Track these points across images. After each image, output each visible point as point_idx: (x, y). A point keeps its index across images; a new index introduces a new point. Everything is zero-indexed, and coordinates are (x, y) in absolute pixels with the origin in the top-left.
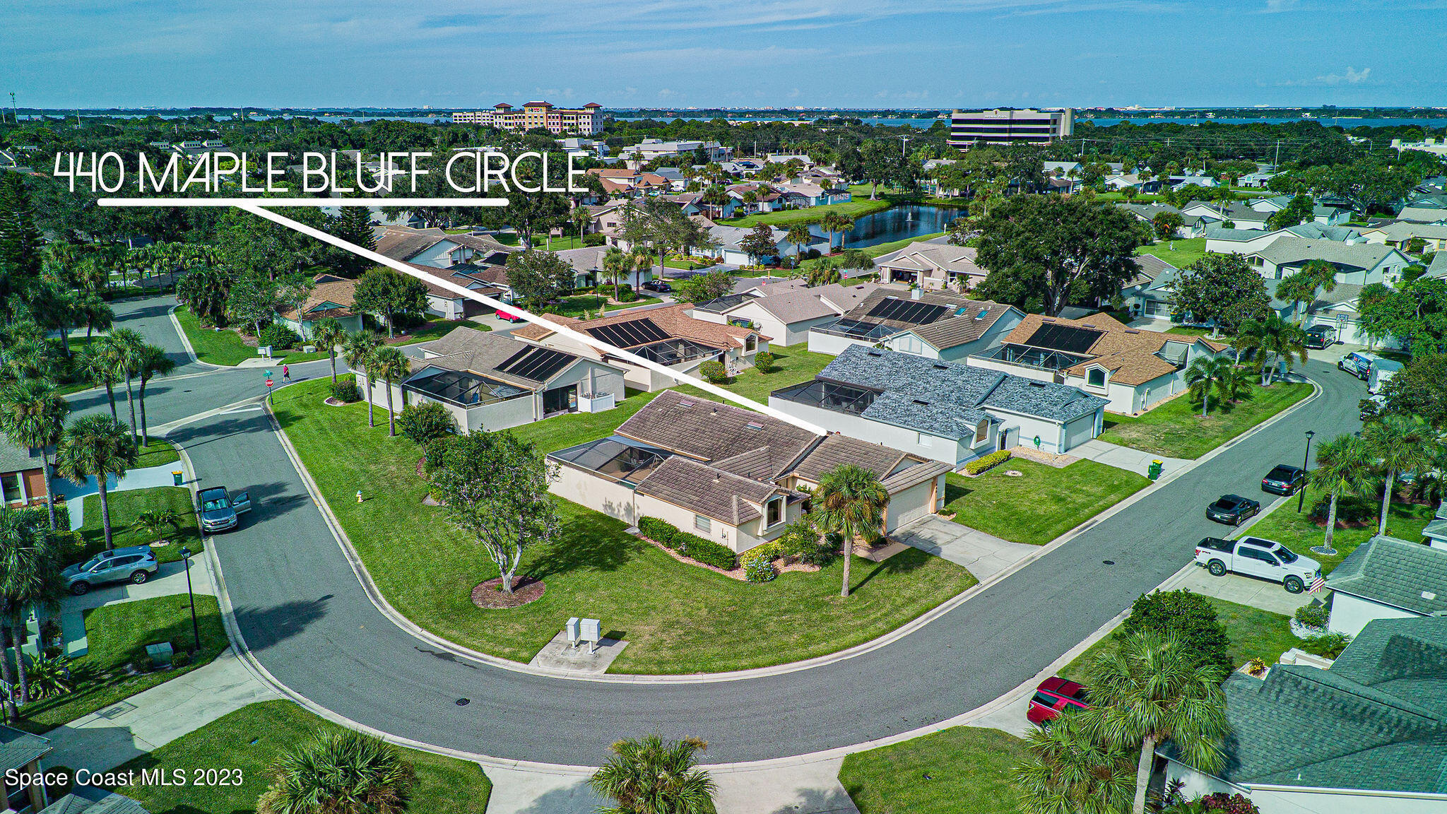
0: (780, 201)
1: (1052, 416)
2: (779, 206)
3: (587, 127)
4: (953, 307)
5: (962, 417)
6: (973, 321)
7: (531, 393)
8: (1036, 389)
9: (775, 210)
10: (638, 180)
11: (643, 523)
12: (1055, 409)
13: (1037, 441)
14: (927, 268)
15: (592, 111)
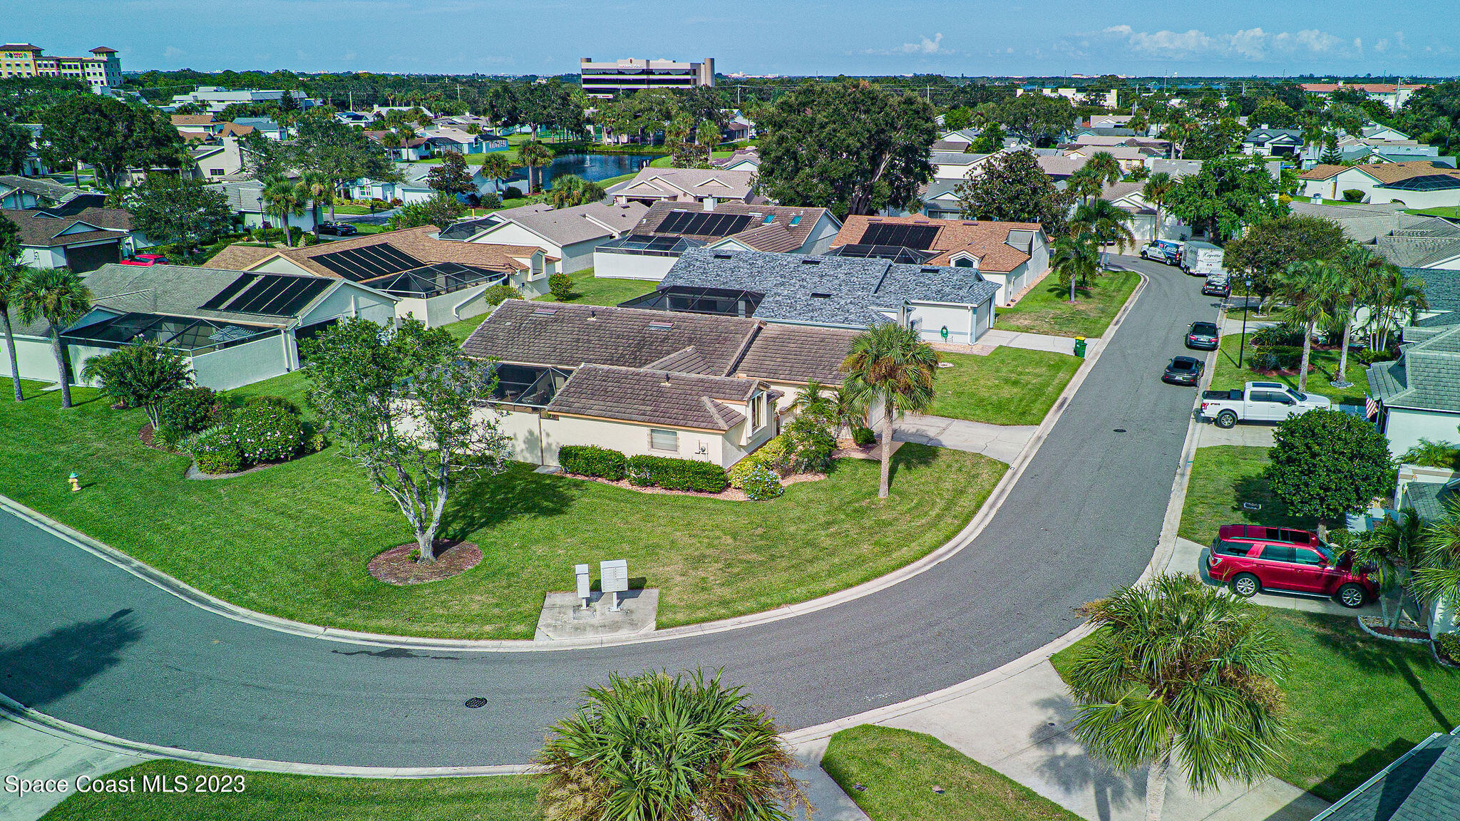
0: (427, 147)
1: (962, 300)
2: (427, 153)
3: (99, 79)
4: (758, 215)
5: (878, 305)
6: (787, 228)
7: (278, 332)
8: (930, 275)
9: (422, 158)
10: (218, 128)
11: (566, 454)
12: (961, 293)
13: (944, 332)
14: (672, 195)
15: (104, 58)
